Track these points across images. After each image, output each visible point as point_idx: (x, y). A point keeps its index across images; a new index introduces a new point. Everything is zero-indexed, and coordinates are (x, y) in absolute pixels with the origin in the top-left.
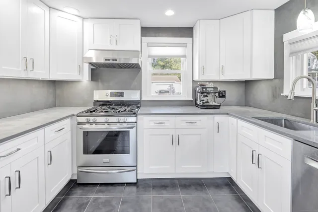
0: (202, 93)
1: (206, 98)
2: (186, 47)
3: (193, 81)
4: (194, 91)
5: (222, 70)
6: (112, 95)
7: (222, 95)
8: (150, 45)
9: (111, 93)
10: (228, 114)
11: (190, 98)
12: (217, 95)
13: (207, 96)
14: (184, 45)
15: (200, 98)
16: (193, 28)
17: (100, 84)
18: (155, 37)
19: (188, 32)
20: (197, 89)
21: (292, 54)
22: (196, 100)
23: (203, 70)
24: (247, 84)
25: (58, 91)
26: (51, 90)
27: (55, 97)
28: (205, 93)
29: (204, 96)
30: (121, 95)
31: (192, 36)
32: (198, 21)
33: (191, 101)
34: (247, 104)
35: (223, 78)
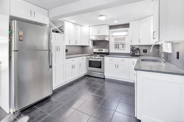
3: (131, 45)
6: (99, 50)
7: (145, 51)
13: (134, 51)
16: (129, 24)
17: (96, 47)
23: (131, 41)
25: (84, 49)
26: (82, 49)
27: (83, 50)
30: (102, 50)
31: (129, 27)
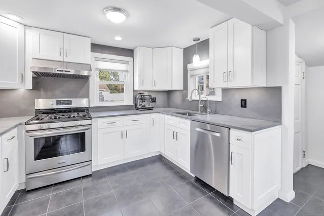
0: (141, 99)
1: (144, 103)
2: (128, 64)
3: (134, 91)
4: (135, 98)
5: (154, 84)
7: (154, 100)
8: (96, 59)
9: (57, 101)
10: (159, 112)
11: (131, 103)
12: (151, 100)
13: (144, 101)
14: (127, 63)
15: (140, 103)
16: (133, 50)
18: (102, 53)
19: (129, 52)
20: (138, 97)
21: (192, 76)
22: (136, 105)
23: (142, 83)
24: (169, 93)
28: (143, 99)
29: (143, 102)
30: (70, 103)
31: (132, 56)
32: (138, 47)
33: (132, 106)
34: (169, 106)
35: (155, 89)
